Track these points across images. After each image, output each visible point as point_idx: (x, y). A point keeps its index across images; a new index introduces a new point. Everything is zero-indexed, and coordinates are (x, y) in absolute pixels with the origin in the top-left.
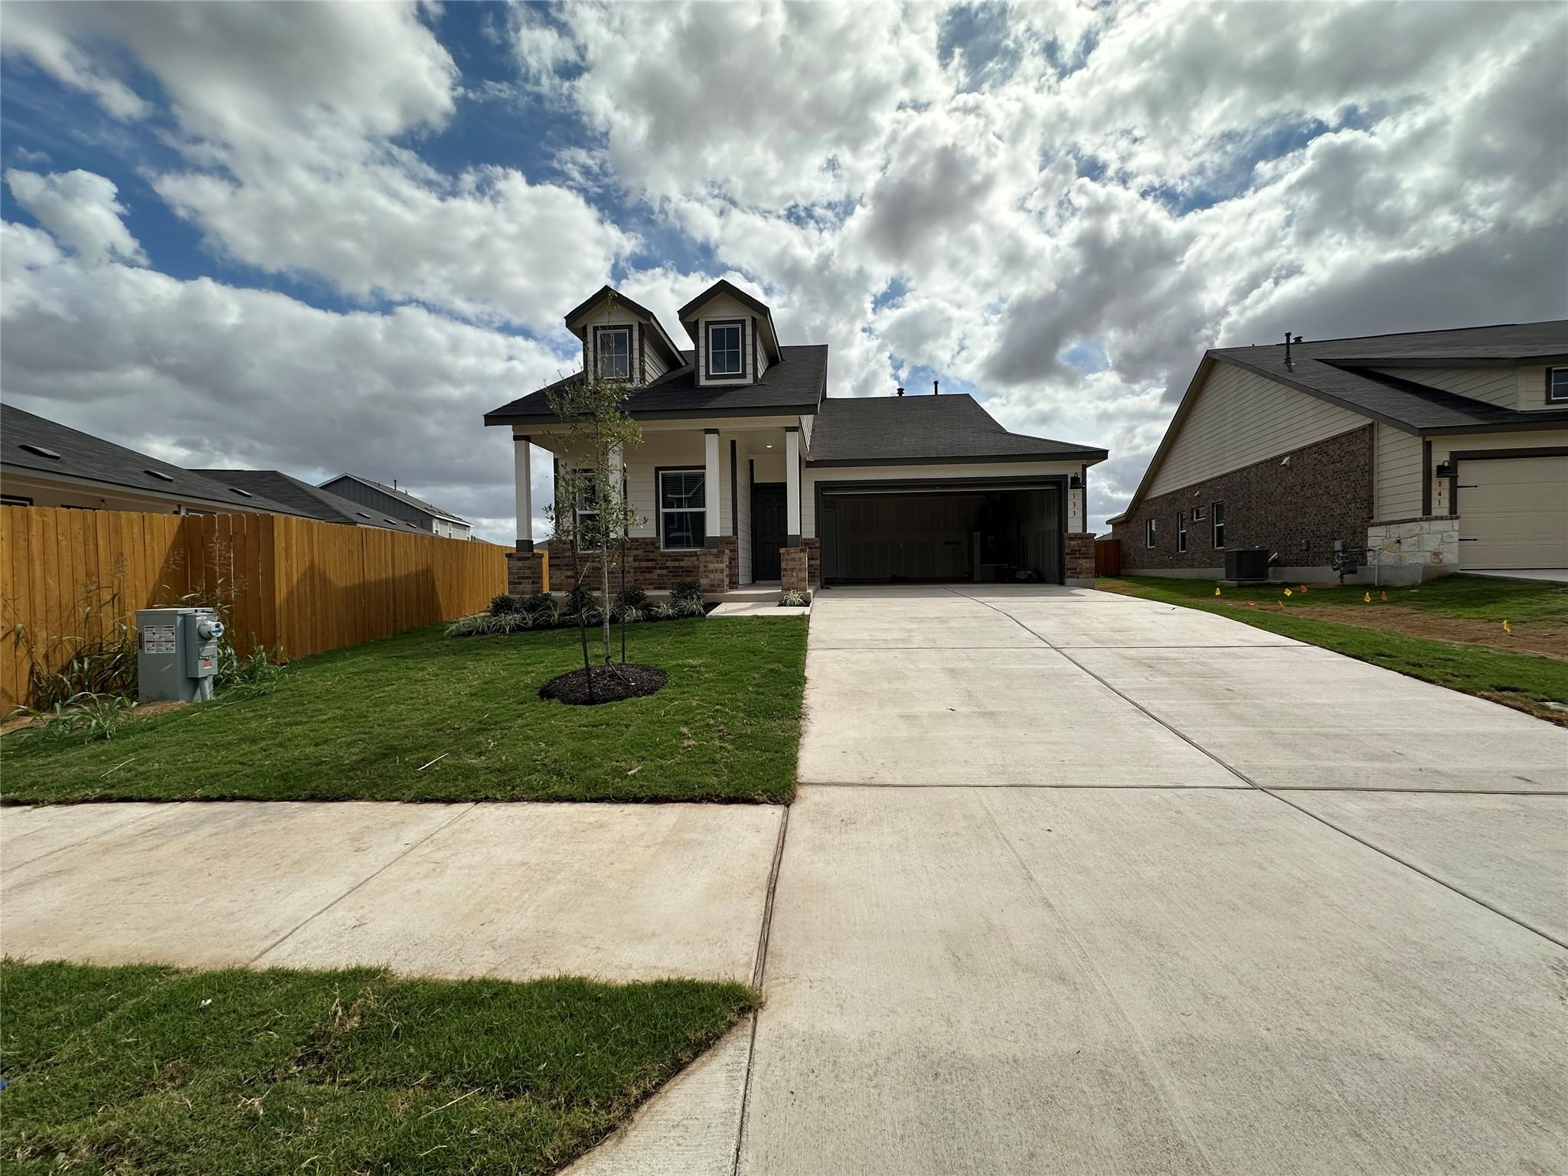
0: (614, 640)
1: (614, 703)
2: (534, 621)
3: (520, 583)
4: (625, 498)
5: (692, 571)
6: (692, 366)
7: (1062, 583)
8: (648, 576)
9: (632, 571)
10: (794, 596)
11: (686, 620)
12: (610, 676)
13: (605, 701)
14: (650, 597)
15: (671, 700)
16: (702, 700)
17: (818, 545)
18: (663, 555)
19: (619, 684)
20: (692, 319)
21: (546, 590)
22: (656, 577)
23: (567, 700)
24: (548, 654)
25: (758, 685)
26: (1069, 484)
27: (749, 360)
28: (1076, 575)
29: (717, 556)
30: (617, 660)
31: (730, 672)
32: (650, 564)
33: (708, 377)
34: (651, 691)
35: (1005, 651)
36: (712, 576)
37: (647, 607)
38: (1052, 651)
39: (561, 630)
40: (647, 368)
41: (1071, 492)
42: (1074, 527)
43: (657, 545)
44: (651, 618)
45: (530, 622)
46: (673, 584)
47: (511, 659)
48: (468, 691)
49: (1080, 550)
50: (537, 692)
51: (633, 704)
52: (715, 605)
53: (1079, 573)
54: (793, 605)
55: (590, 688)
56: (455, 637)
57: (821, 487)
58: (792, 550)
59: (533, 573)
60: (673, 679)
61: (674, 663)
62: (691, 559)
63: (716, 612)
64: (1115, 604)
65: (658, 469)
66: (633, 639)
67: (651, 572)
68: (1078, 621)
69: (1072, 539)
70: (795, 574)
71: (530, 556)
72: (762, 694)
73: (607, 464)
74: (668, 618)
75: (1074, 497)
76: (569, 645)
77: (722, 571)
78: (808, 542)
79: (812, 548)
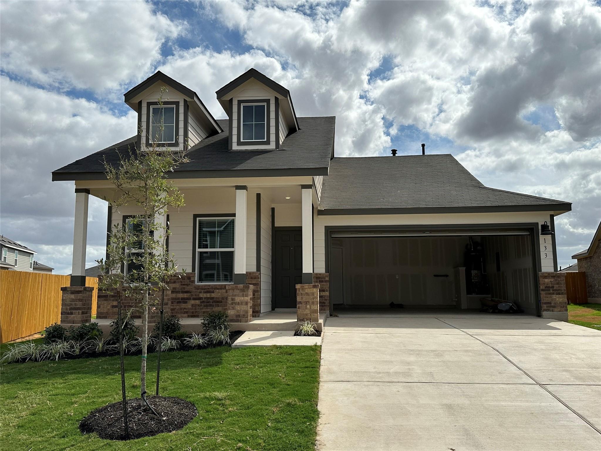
0: (150, 369)
1: (146, 438)
2: (81, 349)
3: (72, 314)
4: (167, 251)
5: (221, 302)
6: (226, 134)
7: (539, 315)
8: (183, 306)
9: (170, 302)
10: (308, 327)
11: (214, 350)
12: (145, 411)
13: (139, 436)
14: (184, 326)
15: (198, 436)
16: (226, 436)
17: (327, 279)
18: (198, 288)
19: (152, 419)
20: (227, 98)
21: (93, 320)
22: (190, 307)
23: (105, 435)
24: (90, 384)
25: (277, 421)
26: (540, 231)
27: (273, 130)
28: (551, 309)
29: (243, 290)
30: (151, 391)
31: (253, 405)
32: (185, 295)
33: (239, 143)
34: (179, 426)
35: (495, 386)
36: (238, 308)
37: (181, 337)
38: (537, 387)
39: (104, 359)
40: (190, 135)
41: (542, 238)
42: (547, 266)
43: (192, 279)
44: (184, 347)
45: (78, 351)
46: (204, 312)
47: (58, 388)
48: (16, 422)
49: (553, 287)
50: (78, 425)
51: (164, 440)
52: (240, 333)
53: (554, 307)
54: (307, 334)
55: (126, 423)
56: (10, 363)
57: (330, 231)
58: (306, 286)
59: (84, 305)
60: (201, 413)
61: (202, 395)
62: (220, 291)
63: (241, 340)
64: (588, 339)
65: (195, 216)
66: (167, 370)
67: (186, 303)
68: (558, 357)
69: (545, 277)
70: (308, 306)
71: (82, 289)
72: (280, 430)
73: (153, 223)
74: (199, 347)
75: (544, 241)
76: (110, 374)
77: (247, 303)
78: (319, 278)
79: (322, 282)
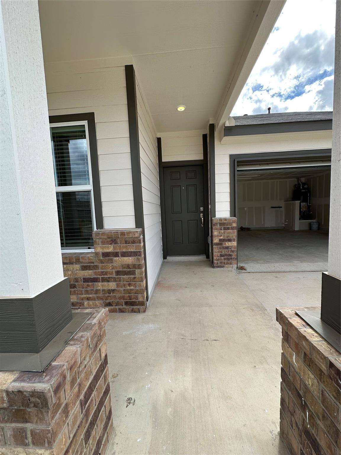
17: (234, 225)
57: (236, 161)
78: (224, 224)
79: (228, 229)
